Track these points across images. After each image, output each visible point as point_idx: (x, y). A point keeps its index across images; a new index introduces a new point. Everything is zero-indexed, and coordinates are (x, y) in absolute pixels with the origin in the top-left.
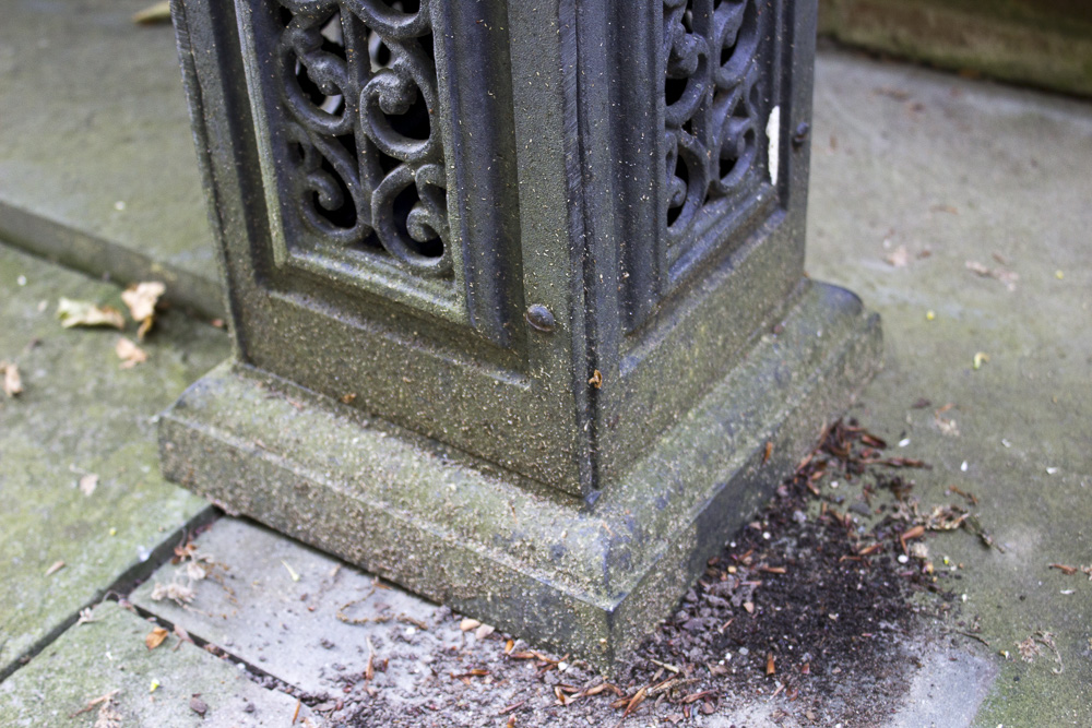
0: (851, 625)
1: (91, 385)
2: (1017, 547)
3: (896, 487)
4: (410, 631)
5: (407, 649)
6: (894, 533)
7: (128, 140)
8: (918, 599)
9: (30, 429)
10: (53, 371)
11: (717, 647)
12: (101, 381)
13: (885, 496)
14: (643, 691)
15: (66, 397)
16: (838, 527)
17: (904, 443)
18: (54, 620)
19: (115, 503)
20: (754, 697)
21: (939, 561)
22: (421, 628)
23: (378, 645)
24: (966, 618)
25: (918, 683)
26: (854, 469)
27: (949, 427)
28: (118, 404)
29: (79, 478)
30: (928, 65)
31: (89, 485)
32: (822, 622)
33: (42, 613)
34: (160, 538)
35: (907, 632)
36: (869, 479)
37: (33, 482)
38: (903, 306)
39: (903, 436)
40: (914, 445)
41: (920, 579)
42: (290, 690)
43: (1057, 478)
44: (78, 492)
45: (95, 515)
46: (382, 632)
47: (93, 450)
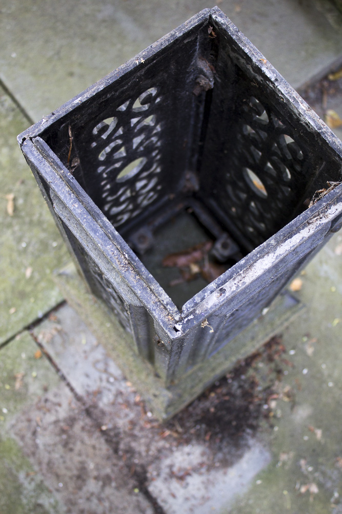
0: (239, 429)
1: (35, 218)
2: (302, 413)
3: (279, 372)
4: (112, 379)
5: (109, 386)
6: (269, 393)
8: (263, 423)
9: (14, 233)
10: (25, 201)
12: (41, 215)
13: (273, 375)
14: (168, 433)
15: (27, 219)
16: (253, 384)
17: (292, 352)
18: (9, 334)
19: (36, 285)
21: (275, 411)
22: (115, 379)
23: (101, 381)
24: (272, 437)
26: (270, 359)
27: (310, 351)
28: (44, 230)
29: (26, 268)
31: (28, 273)
32: (230, 422)
33: (7, 330)
34: (46, 309)
35: (253, 436)
36: (273, 365)
37: (11, 264)
38: (327, 279)
39: (294, 348)
40: (295, 355)
41: (267, 416)
42: (73, 390)
44: (24, 275)
45: (29, 289)
46: (104, 376)
47: (33, 254)
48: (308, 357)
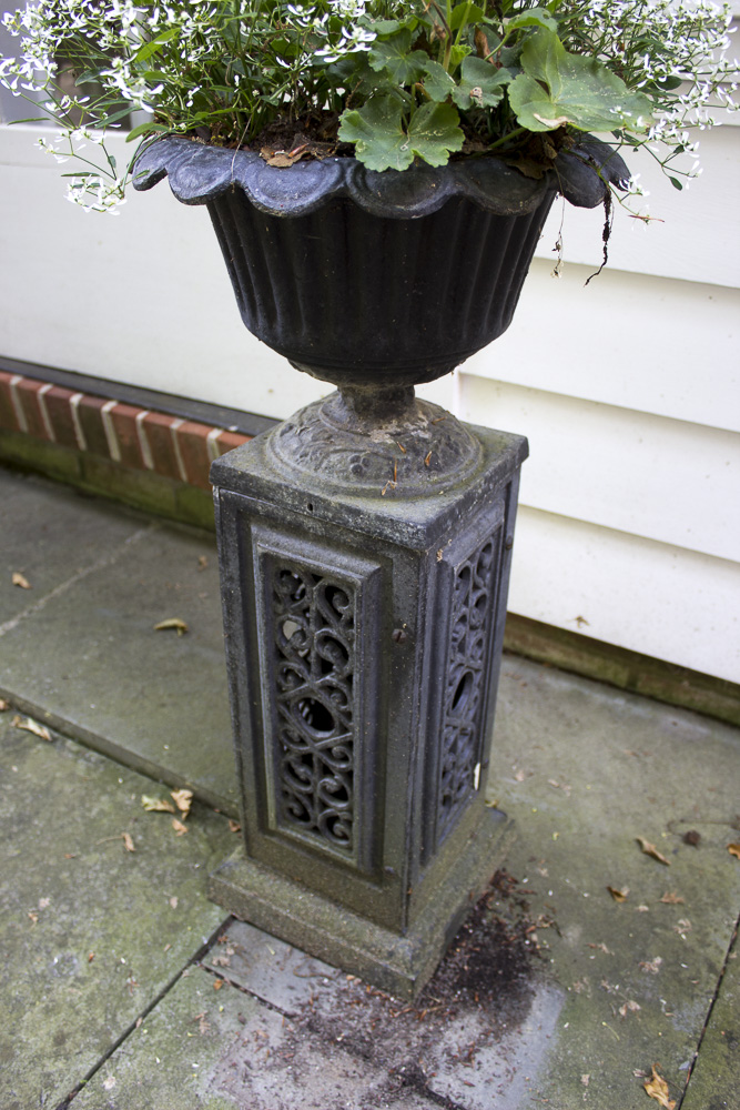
0: (508, 976)
1: (164, 847)
2: (573, 934)
3: (523, 904)
4: (326, 981)
5: (325, 990)
6: (523, 928)
7: (163, 705)
8: (534, 962)
9: (141, 869)
10: (145, 836)
11: (454, 989)
12: (169, 843)
13: (518, 909)
14: (426, 1011)
15: (154, 852)
16: (500, 926)
17: (525, 881)
18: (172, 975)
19: (187, 912)
20: (470, 1012)
21: (541, 943)
22: (330, 978)
23: (313, 987)
24: (553, 971)
25: (535, 1003)
26: (505, 895)
27: (544, 872)
28: (179, 856)
29: (169, 899)
30: (528, 658)
31: (174, 902)
32: (495, 974)
33: (166, 971)
34: (211, 932)
35: (530, 978)
36: (511, 900)
37: (148, 900)
38: (522, 804)
39: (525, 877)
40: (529, 882)
41: (534, 952)
42: (279, 1010)
43: (588, 898)
44: (170, 906)
45: (180, 919)
46: (314, 981)
47: (172, 882)
48: (544, 878)
